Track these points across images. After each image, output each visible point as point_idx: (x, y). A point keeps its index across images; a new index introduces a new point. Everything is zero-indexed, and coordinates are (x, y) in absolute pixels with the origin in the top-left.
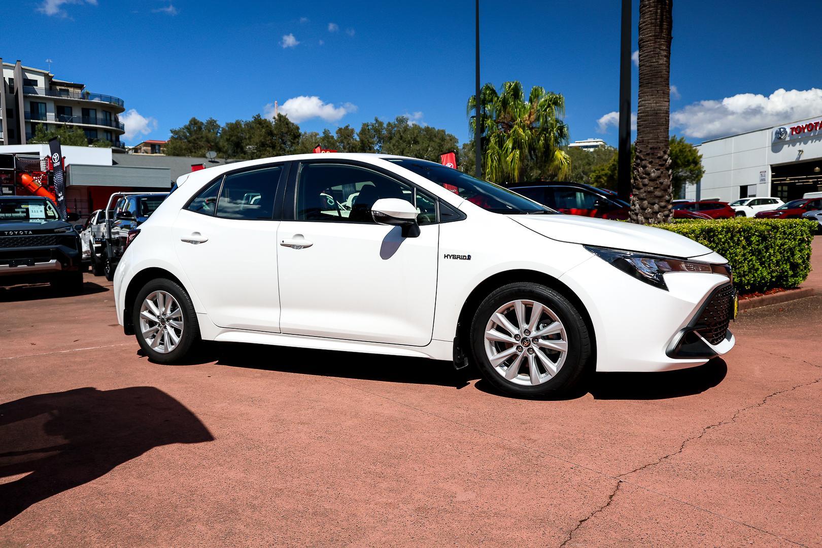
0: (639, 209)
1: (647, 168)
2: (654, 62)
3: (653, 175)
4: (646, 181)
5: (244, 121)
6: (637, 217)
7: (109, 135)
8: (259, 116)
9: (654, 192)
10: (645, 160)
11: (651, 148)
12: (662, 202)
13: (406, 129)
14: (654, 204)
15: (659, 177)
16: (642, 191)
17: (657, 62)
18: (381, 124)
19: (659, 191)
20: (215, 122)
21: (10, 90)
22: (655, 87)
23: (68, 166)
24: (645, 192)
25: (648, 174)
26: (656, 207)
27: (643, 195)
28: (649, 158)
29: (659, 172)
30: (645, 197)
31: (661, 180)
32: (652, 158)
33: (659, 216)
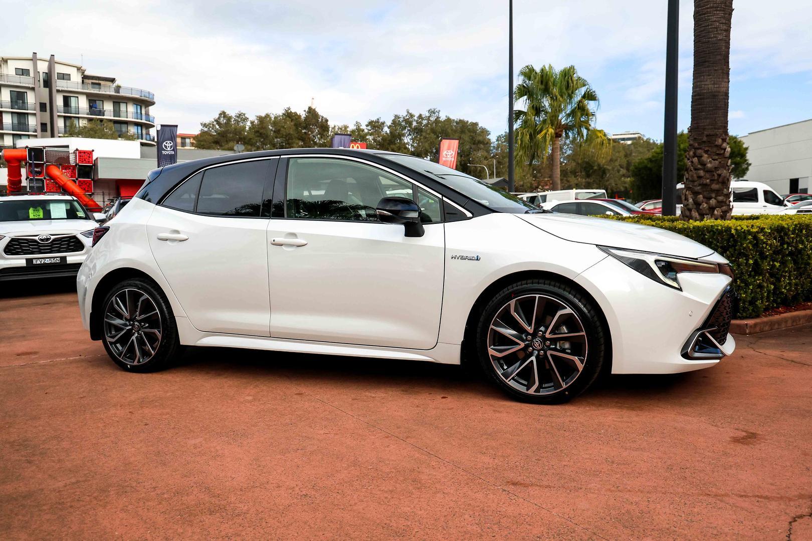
0: (692, 205)
1: (703, 158)
2: (711, 38)
3: (709, 165)
4: (702, 173)
5: (275, 114)
6: (690, 213)
7: (139, 128)
8: (289, 109)
9: (710, 185)
10: (701, 148)
11: (707, 136)
12: (720, 196)
13: (437, 121)
14: (710, 198)
15: (716, 168)
16: (696, 183)
17: (715, 37)
18: (412, 116)
19: (716, 184)
20: (244, 114)
21: (44, 84)
22: (713, 67)
23: (97, 158)
24: (700, 185)
25: (704, 164)
26: (713, 202)
27: (698, 188)
28: (705, 147)
29: (717, 162)
30: (700, 191)
31: (719, 172)
32: (709, 147)
33: (716, 212)
